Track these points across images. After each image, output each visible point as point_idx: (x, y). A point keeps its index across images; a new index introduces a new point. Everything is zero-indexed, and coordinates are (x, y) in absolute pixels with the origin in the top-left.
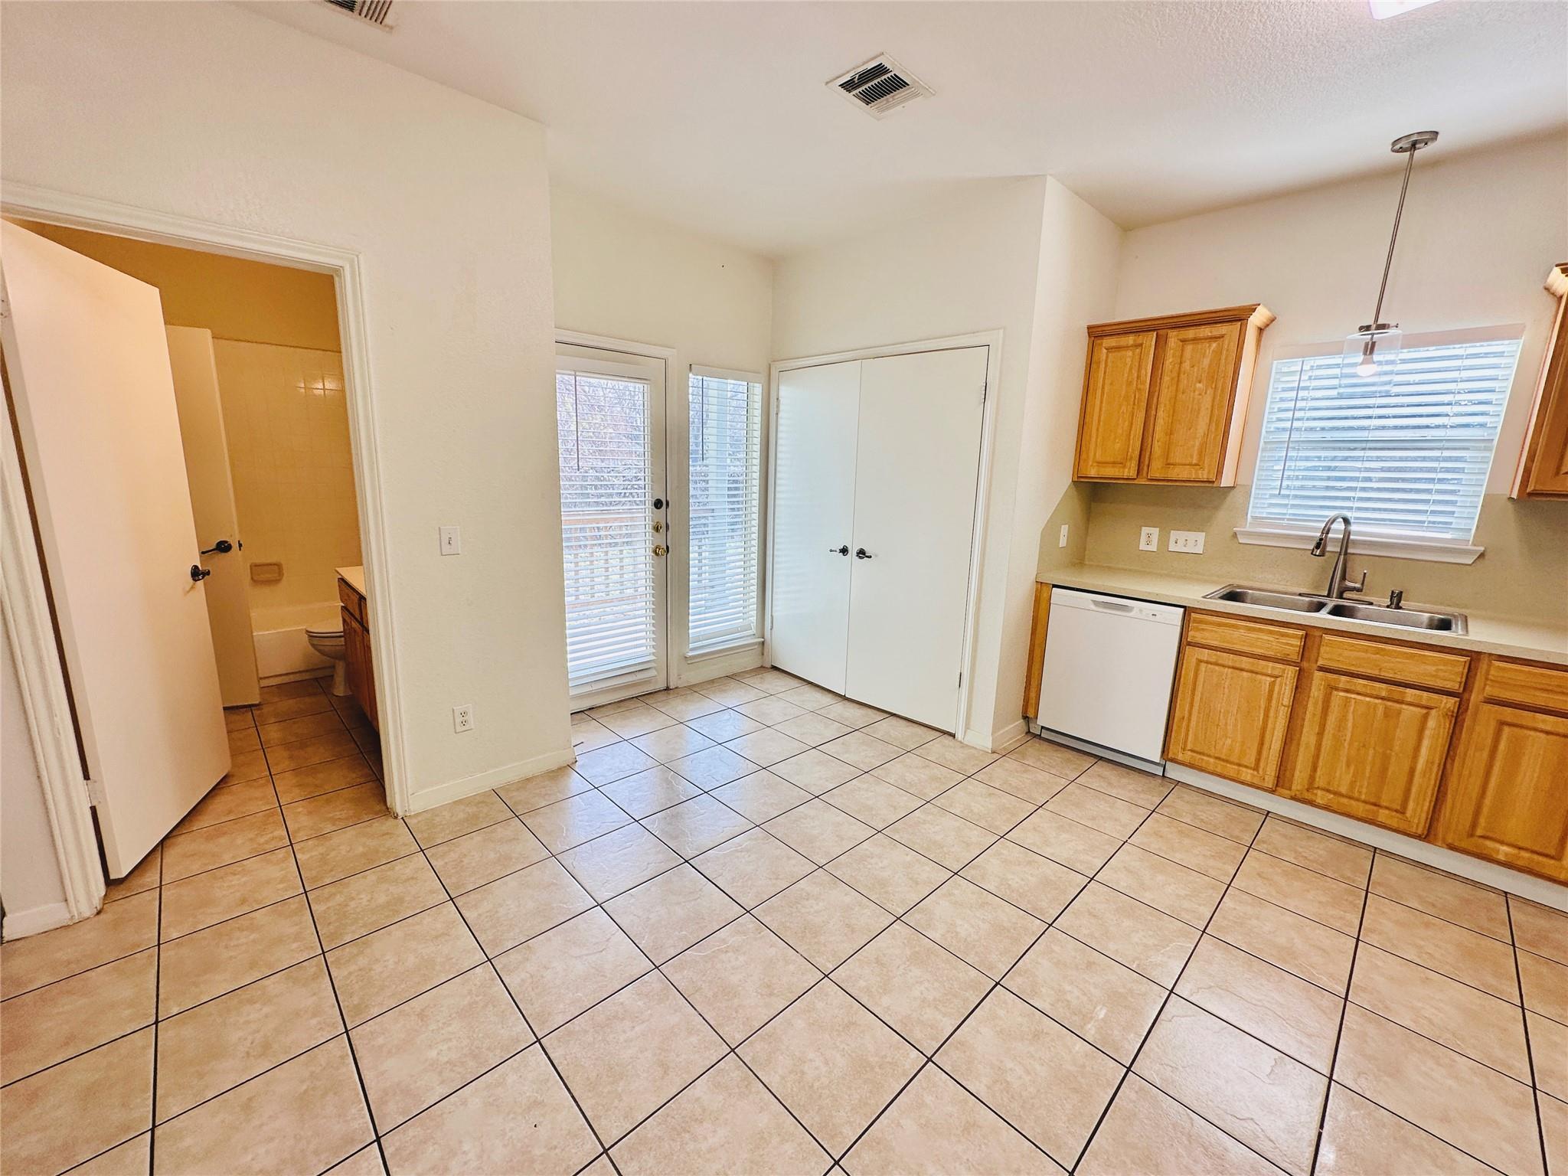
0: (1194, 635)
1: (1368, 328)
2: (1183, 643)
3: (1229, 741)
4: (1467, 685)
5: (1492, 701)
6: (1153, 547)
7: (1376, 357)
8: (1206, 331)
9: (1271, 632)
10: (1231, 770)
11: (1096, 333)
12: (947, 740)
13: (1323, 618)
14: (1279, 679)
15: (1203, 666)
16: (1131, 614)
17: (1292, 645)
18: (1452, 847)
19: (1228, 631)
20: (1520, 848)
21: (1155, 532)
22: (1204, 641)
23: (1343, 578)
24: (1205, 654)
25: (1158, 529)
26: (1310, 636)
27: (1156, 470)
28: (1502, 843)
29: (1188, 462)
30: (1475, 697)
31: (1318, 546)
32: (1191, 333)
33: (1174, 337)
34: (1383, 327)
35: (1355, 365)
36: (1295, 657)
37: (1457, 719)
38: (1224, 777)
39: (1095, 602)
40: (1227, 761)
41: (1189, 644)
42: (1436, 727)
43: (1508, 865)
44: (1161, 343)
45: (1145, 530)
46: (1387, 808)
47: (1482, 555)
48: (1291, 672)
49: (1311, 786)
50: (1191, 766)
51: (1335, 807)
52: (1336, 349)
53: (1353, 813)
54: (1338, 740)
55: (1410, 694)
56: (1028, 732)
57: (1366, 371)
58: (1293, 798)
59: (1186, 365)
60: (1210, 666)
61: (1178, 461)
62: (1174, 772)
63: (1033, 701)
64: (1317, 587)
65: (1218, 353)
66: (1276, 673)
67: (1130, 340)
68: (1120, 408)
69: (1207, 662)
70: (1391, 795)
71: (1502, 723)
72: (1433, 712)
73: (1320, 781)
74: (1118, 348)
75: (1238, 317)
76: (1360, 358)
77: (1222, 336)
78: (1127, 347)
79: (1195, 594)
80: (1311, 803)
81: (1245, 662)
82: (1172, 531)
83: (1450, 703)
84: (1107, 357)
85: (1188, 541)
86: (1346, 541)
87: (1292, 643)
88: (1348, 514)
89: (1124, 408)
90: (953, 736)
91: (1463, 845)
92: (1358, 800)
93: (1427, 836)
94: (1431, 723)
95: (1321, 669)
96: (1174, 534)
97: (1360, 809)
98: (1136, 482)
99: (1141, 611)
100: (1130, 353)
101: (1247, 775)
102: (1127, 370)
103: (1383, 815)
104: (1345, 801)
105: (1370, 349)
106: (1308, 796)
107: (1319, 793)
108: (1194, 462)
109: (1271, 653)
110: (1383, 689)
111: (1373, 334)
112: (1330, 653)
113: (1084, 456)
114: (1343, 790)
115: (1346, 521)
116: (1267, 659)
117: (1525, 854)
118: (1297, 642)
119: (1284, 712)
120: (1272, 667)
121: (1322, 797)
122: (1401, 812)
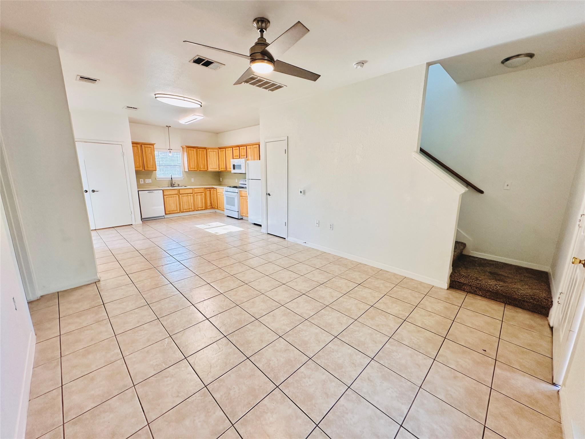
0: (165, 194)
1: (169, 149)
3: (173, 208)
4: (193, 192)
5: (195, 193)
6: (143, 183)
8: (148, 146)
9: (174, 191)
10: (174, 212)
12: (131, 226)
15: (167, 198)
16: (154, 193)
18: (196, 210)
19: (168, 192)
21: (142, 180)
24: (167, 196)
27: (146, 168)
32: (146, 146)
33: (143, 146)
36: (177, 193)
38: (174, 214)
39: (148, 192)
42: (192, 197)
44: (141, 147)
45: (140, 180)
47: (184, 178)
48: (177, 195)
49: (183, 210)
50: (169, 214)
51: (186, 212)
52: (166, 152)
54: (184, 202)
55: (189, 195)
58: (182, 212)
59: (146, 151)
61: (148, 166)
62: (167, 216)
65: (151, 149)
70: (190, 207)
71: (196, 195)
73: (184, 209)
74: (138, 146)
75: (152, 144)
77: (150, 147)
80: (183, 212)
81: (172, 196)
83: (192, 194)
85: (148, 181)
89: (137, 157)
90: (132, 224)
91: (197, 210)
93: (194, 211)
94: (191, 197)
95: (181, 194)
96: (146, 180)
97: (188, 210)
98: (142, 171)
99: (156, 192)
100: (136, 148)
101: (176, 212)
102: (136, 150)
103: (191, 210)
105: (170, 152)
106: (183, 211)
110: (187, 195)
112: (181, 192)
114: (186, 208)
116: (174, 195)
117: (201, 208)
118: (177, 191)
119: (178, 201)
120: (175, 196)
121: (184, 211)
122: (192, 209)
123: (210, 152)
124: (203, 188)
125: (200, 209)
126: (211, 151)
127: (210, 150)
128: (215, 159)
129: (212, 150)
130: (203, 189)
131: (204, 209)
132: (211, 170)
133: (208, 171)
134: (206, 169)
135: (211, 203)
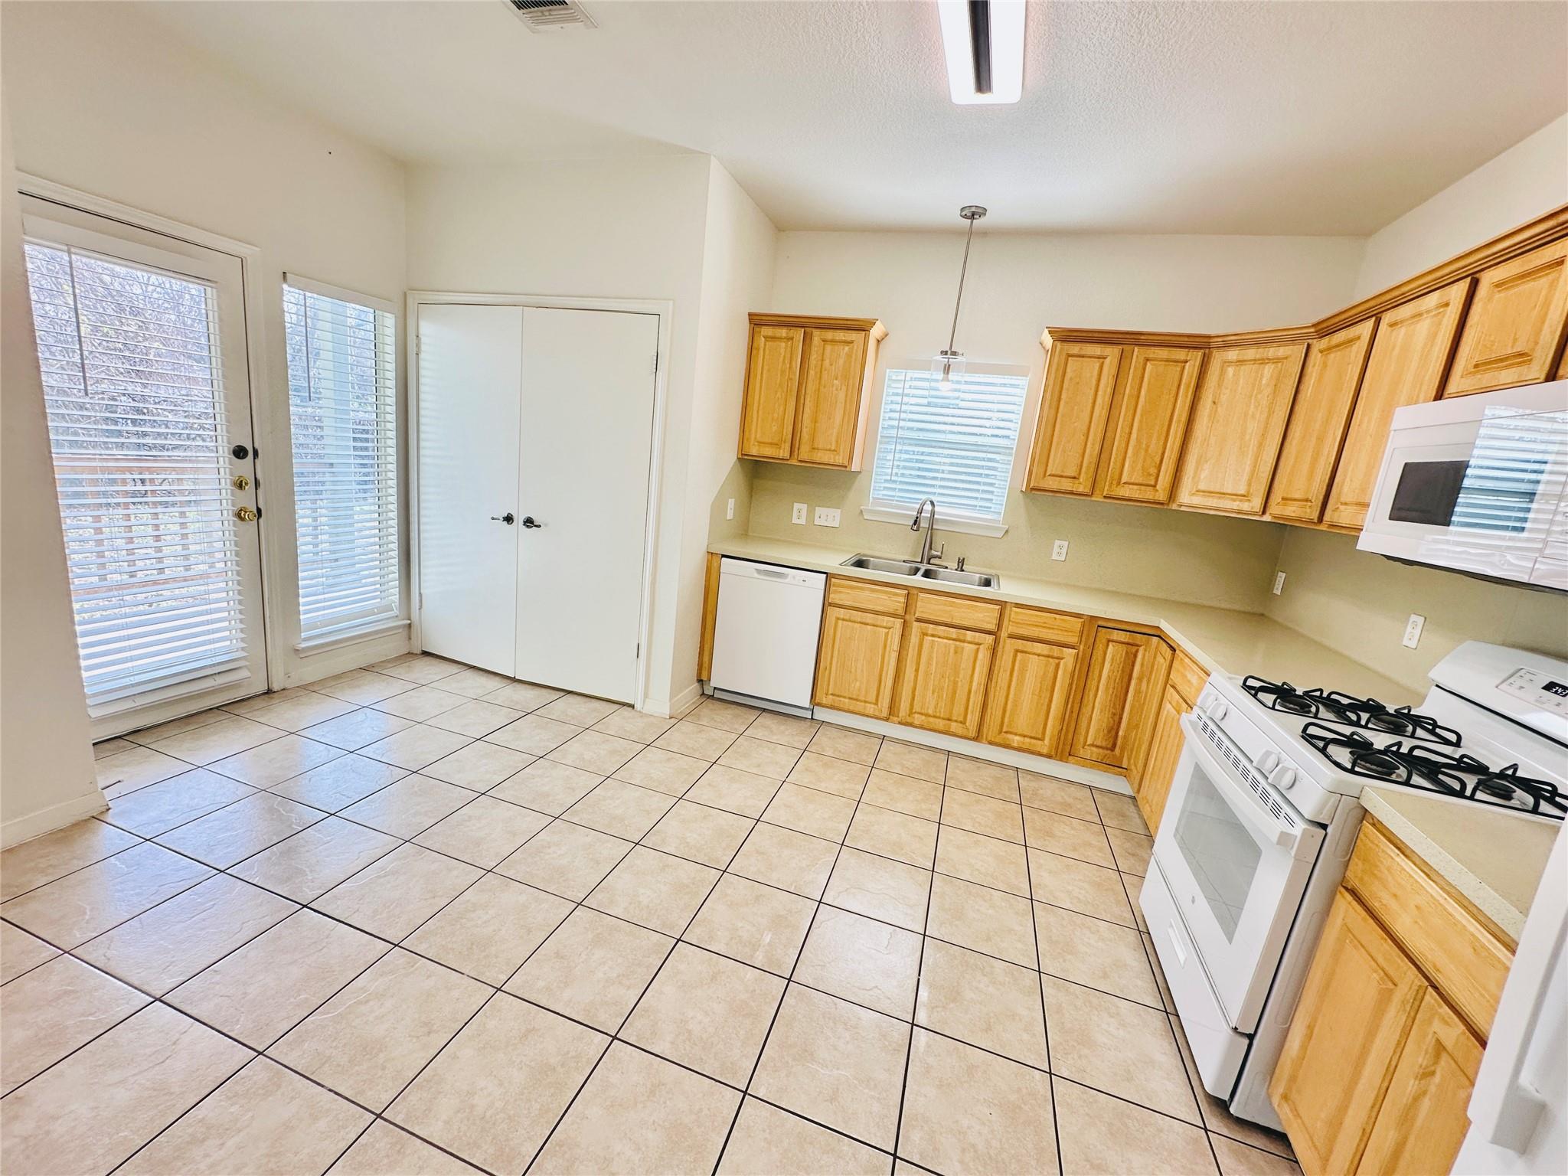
0: (834, 597)
1: (946, 353)
2: (826, 605)
3: (858, 684)
4: (999, 626)
5: (1012, 636)
6: (803, 521)
7: (951, 376)
9: (886, 592)
10: (860, 707)
11: (757, 321)
12: (626, 711)
13: (918, 580)
14: (891, 630)
15: (840, 622)
16: (786, 581)
17: (899, 602)
18: (991, 743)
19: (857, 592)
20: (1025, 736)
21: (804, 507)
22: (841, 602)
23: (931, 548)
24: (842, 613)
25: (806, 505)
26: (910, 593)
27: (804, 453)
28: (1016, 734)
29: (828, 448)
30: (1004, 634)
31: (915, 523)
32: (830, 335)
33: (817, 335)
34: (954, 353)
35: (937, 381)
36: (901, 612)
37: (994, 650)
38: (856, 714)
39: (759, 571)
40: (857, 700)
41: (830, 604)
42: (984, 656)
43: (1019, 749)
44: (807, 339)
45: (797, 506)
46: (956, 721)
47: (1007, 531)
48: (899, 622)
49: (911, 713)
50: (832, 707)
51: (926, 725)
52: (925, 366)
53: (936, 727)
54: (927, 674)
55: (969, 635)
56: (703, 694)
57: (945, 388)
58: (900, 723)
59: (827, 363)
60: (845, 622)
61: (820, 447)
62: (821, 714)
63: (706, 665)
64: (914, 555)
66: (889, 625)
67: (783, 332)
68: (776, 394)
69: (843, 620)
70: (958, 712)
71: (1017, 651)
72: (981, 647)
73: (917, 708)
74: (773, 338)
75: (861, 327)
76: (941, 376)
77: (852, 342)
78: (780, 339)
79: (835, 561)
80: (911, 725)
81: (871, 618)
82: (817, 508)
83: (990, 638)
84: (765, 345)
85: (828, 516)
86: (932, 519)
87: (897, 602)
88: (934, 499)
89: (779, 395)
90: (632, 706)
91: (998, 740)
92: (939, 718)
93: (977, 738)
94: (980, 656)
95: (919, 620)
96: (819, 511)
97: (940, 724)
98: (789, 462)
99: (794, 577)
100: (783, 344)
101: (870, 709)
102: (781, 359)
103: (954, 727)
104: (931, 720)
105: (947, 369)
106: (909, 720)
107: (916, 716)
108: (833, 448)
109: (885, 610)
110: (953, 633)
111: (949, 358)
112: (926, 606)
113: (747, 434)
114: (930, 712)
115: (932, 503)
116: (883, 614)
117: (1027, 740)
118: (903, 600)
119: (894, 655)
120: (886, 621)
121: (918, 719)
122: (963, 723)
123: (1230, 371)
124: (1078, 616)
125: (1016, 740)
126: (1241, 362)
127: (1232, 354)
128: (1253, 427)
129: (1251, 353)
130: (1077, 624)
131: (1045, 751)
132: (1197, 500)
133: (1174, 507)
134: (1161, 495)
135: (1113, 730)
